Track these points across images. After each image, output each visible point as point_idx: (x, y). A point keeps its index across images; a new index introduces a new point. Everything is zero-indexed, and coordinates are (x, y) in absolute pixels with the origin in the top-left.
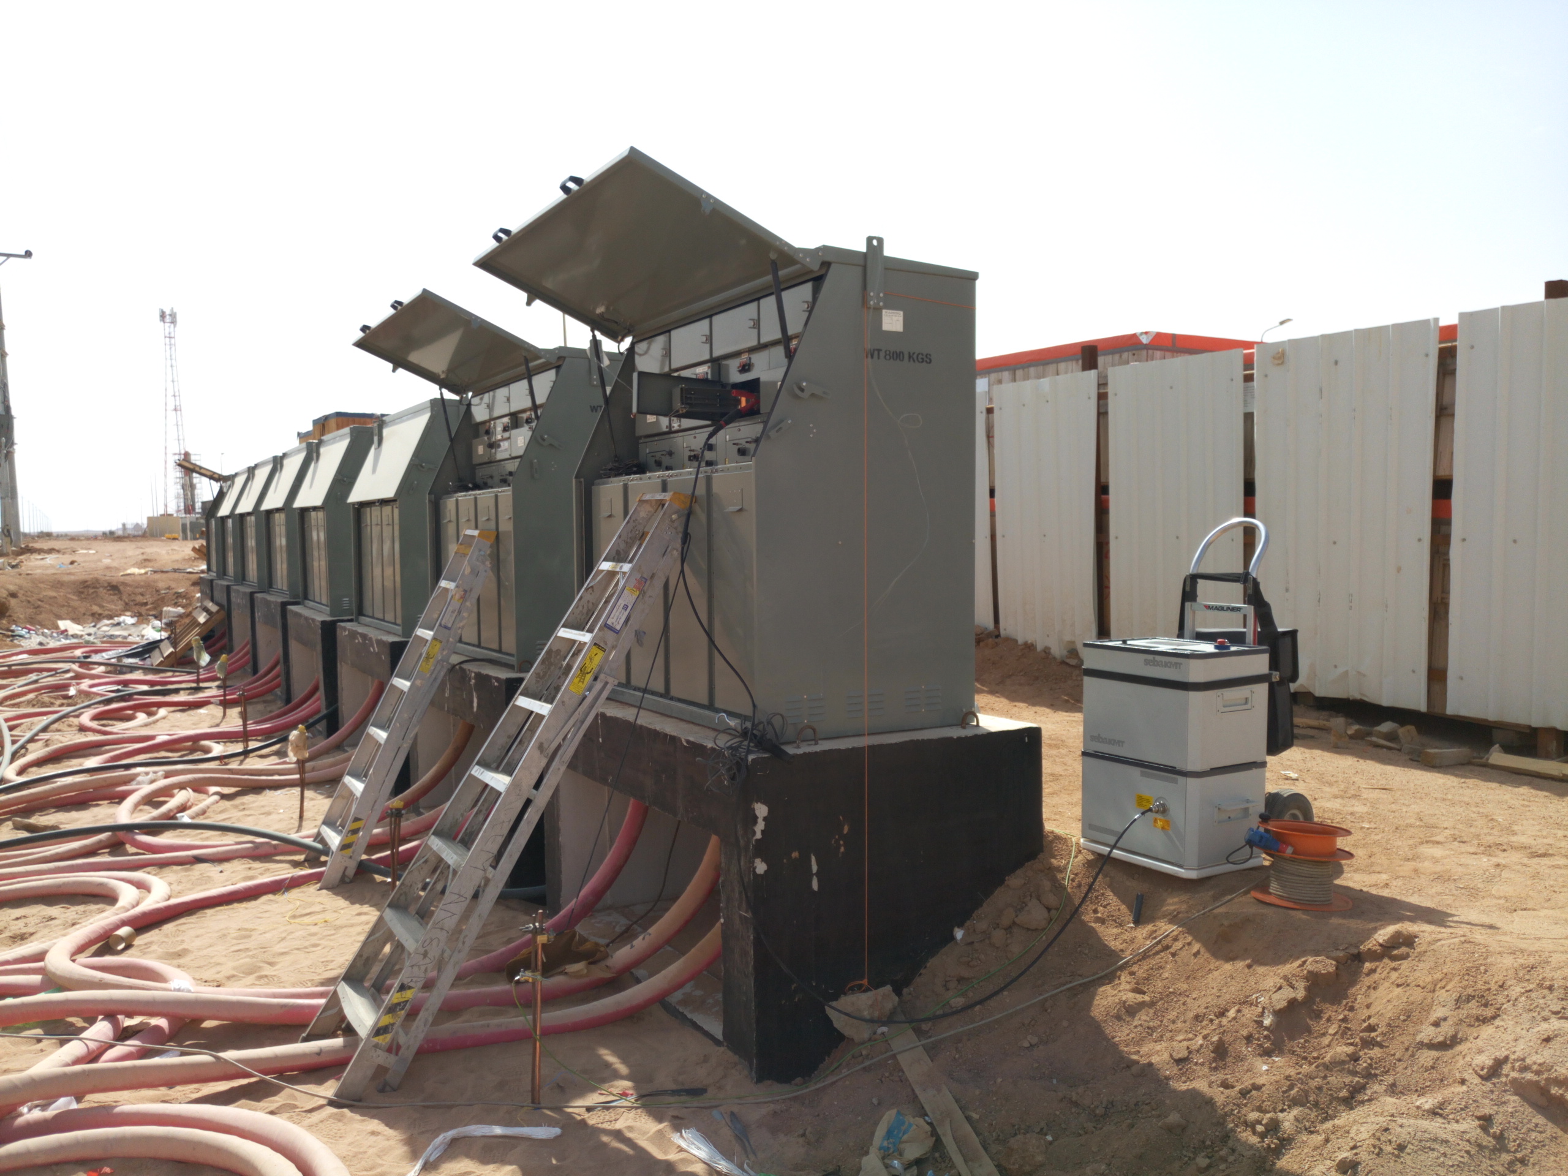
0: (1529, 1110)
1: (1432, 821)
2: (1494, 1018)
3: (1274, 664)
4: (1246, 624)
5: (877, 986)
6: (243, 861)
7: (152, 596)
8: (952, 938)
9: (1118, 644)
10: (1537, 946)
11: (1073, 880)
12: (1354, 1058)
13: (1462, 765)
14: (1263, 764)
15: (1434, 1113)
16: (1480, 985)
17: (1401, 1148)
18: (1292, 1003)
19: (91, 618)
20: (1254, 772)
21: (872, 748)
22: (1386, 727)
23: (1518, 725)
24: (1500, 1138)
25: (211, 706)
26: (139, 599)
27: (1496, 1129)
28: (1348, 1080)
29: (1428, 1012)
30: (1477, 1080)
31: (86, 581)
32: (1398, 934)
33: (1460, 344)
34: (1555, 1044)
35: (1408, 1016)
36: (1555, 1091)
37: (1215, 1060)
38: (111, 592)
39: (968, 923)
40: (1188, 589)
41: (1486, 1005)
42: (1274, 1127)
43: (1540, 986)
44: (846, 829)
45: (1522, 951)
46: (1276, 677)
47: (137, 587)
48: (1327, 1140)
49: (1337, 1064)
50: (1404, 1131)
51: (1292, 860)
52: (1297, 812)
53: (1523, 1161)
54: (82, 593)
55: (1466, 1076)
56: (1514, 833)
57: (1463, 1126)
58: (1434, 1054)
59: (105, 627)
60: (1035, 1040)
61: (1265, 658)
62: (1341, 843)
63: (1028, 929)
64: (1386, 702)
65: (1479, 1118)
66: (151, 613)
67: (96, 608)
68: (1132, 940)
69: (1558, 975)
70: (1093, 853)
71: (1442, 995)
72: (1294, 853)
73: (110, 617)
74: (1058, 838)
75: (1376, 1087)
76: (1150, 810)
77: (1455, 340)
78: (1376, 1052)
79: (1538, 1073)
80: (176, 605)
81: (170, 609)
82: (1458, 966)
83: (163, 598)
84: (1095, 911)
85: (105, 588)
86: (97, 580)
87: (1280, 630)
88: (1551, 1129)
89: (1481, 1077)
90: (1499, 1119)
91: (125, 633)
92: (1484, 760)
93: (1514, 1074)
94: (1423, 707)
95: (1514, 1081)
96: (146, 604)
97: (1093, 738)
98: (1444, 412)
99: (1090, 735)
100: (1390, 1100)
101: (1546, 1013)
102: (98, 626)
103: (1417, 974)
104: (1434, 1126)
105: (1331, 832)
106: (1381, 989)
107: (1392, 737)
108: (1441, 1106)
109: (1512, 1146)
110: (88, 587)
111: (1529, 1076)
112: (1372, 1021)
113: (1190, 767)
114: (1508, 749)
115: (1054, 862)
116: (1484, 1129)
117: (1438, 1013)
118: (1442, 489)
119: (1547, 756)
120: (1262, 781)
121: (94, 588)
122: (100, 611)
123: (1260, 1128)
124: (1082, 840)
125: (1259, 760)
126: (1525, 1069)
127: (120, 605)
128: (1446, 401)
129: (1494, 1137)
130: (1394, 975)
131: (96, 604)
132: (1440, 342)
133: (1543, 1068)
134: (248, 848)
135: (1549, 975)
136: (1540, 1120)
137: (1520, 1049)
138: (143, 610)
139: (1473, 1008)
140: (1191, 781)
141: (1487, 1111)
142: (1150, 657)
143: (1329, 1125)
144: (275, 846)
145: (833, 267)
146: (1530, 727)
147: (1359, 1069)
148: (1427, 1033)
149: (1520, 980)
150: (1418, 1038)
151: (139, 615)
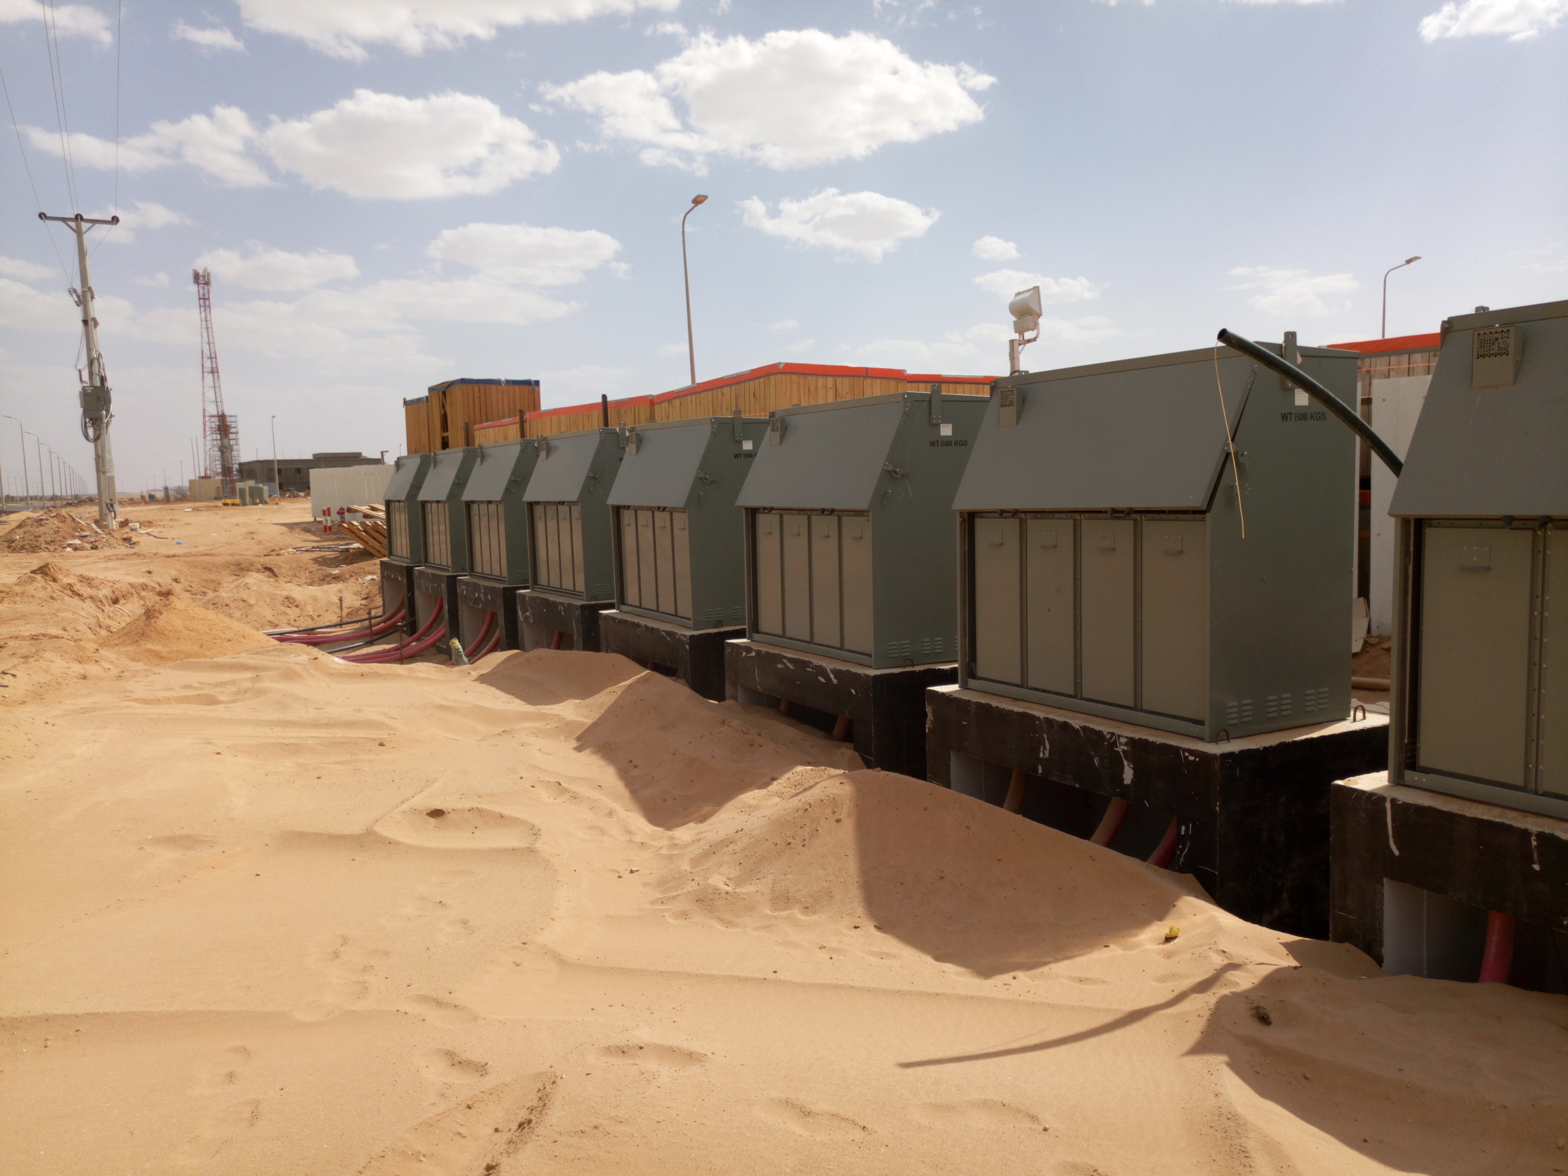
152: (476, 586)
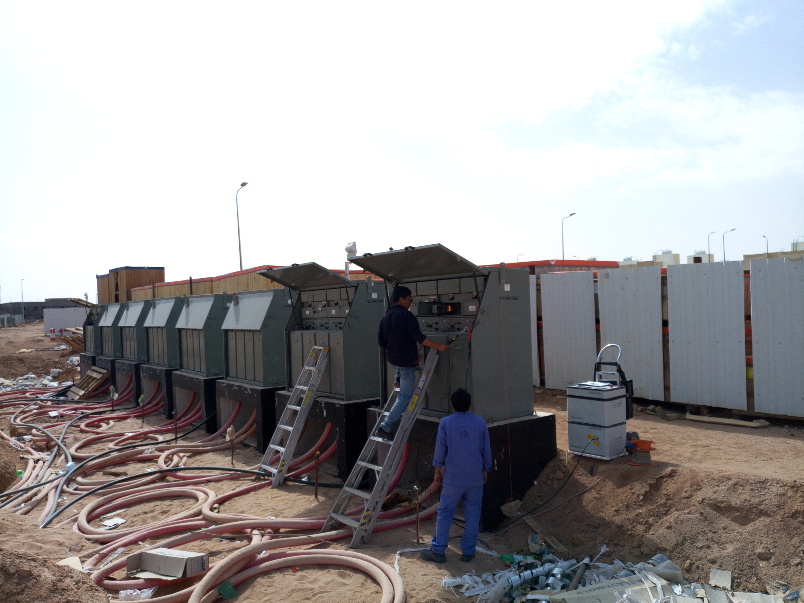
0: (712, 510)
1: (673, 439)
2: (701, 488)
3: (627, 392)
4: (617, 379)
5: (515, 500)
6: (227, 481)
7: (41, 364)
8: (534, 484)
9: (577, 386)
10: (709, 470)
11: (569, 463)
12: (666, 503)
13: (678, 419)
14: (625, 423)
15: (688, 513)
16: (696, 481)
17: (682, 521)
18: (646, 492)
19: (11, 376)
20: (623, 425)
21: (510, 424)
22: (651, 407)
23: (693, 405)
24: (706, 517)
25: (131, 418)
26: (34, 365)
27: (704, 515)
28: (665, 509)
29: (683, 489)
30: (698, 504)
31: (5, 357)
32: (672, 470)
33: (668, 275)
34: (717, 493)
35: (678, 491)
36: (718, 505)
37: (626, 509)
38: (19, 362)
39: (538, 479)
40: (597, 367)
41: (698, 486)
42: (647, 522)
43: (712, 479)
44: (504, 450)
45: (706, 471)
46: (628, 395)
47: (32, 359)
48: (662, 523)
49: (661, 505)
50: (682, 517)
51: (640, 451)
52: (635, 438)
53: (712, 523)
54: (4, 363)
55: (695, 504)
56: (698, 440)
57: (696, 515)
58: (686, 500)
59: (20, 380)
60: (569, 511)
61: (624, 390)
62: (653, 446)
63: (558, 479)
64: (650, 398)
65: (700, 513)
66: (42, 372)
67: (13, 371)
68: (592, 480)
69: (716, 476)
70: (573, 454)
71: (686, 484)
72: (640, 449)
73: (22, 375)
74: (561, 450)
75: (672, 510)
76: (594, 439)
77: (666, 274)
78: (671, 501)
79: (713, 501)
80: (56, 368)
81: (54, 370)
82: (690, 477)
83: (47, 364)
84: (578, 472)
85: (15, 360)
86: (11, 357)
87: (628, 380)
88: (718, 514)
89: (699, 503)
90: (705, 513)
91: (33, 383)
92: (684, 417)
93: (708, 502)
94: (663, 400)
95: (708, 503)
96: (39, 368)
97: (572, 417)
98: (664, 298)
99: (571, 416)
100: (676, 512)
101: (714, 486)
102: (16, 380)
103: (679, 480)
104: (689, 516)
105: (649, 443)
106: (670, 485)
107: (653, 411)
108: (690, 511)
109: (709, 519)
110: (7, 360)
111: (711, 502)
112: (668, 494)
113: (606, 425)
114: (692, 413)
115: (561, 458)
116: (702, 516)
117: (686, 489)
118: (665, 324)
119: (704, 415)
120: (626, 428)
121: (10, 360)
122: (16, 373)
123: (644, 523)
124: (569, 451)
125: (624, 422)
126: (710, 500)
127: (25, 369)
128: (665, 294)
129: (704, 517)
130: (673, 481)
131: (13, 369)
132: (662, 274)
133: (715, 499)
134: (228, 476)
135: (713, 476)
136: (715, 513)
137: (708, 495)
138: (38, 371)
139: (695, 487)
140: (606, 429)
141: (702, 511)
142: (591, 391)
143: (662, 520)
144: (239, 474)
145: (491, 273)
146: (698, 405)
147: (667, 506)
148: (684, 495)
149: (706, 478)
150: (682, 496)
151: (36, 373)
152: (124, 364)
